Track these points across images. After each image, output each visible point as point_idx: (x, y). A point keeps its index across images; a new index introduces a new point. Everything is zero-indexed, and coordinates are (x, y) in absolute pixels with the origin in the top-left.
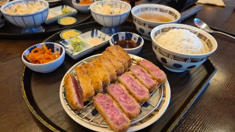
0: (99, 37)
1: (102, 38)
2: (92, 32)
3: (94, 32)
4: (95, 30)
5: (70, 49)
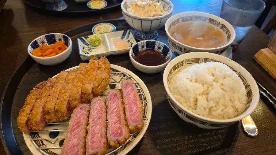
0: (129, 40)
1: (131, 42)
2: (124, 33)
3: (126, 32)
4: (128, 31)
5: (89, 47)
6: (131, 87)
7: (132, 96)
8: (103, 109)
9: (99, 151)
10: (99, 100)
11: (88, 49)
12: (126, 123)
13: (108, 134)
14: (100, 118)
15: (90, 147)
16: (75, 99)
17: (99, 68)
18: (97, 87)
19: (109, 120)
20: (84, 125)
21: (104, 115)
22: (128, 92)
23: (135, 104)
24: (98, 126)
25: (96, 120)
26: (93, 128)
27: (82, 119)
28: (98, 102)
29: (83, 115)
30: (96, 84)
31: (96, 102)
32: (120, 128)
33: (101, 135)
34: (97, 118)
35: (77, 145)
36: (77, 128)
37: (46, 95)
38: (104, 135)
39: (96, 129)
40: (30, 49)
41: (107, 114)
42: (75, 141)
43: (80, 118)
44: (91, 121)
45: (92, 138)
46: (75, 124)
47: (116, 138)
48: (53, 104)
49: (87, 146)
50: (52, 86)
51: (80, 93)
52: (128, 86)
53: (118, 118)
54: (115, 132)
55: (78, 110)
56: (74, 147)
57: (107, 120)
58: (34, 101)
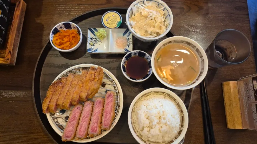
6: (111, 99)
7: (109, 107)
8: (90, 111)
9: (82, 137)
10: (89, 104)
11: (95, 40)
12: (100, 125)
13: (89, 129)
14: (87, 117)
15: (78, 134)
16: (75, 101)
17: (94, 79)
18: (90, 95)
19: (92, 120)
20: (77, 119)
21: (89, 116)
22: (108, 103)
23: (110, 113)
24: (85, 123)
25: (84, 118)
26: (82, 123)
27: (77, 115)
28: (88, 105)
29: (78, 113)
30: (89, 92)
31: (87, 105)
32: (96, 127)
33: (85, 129)
34: (85, 117)
35: (72, 131)
36: (73, 120)
37: (58, 94)
38: (87, 129)
39: (84, 124)
40: (51, 36)
41: (91, 115)
42: (71, 128)
43: (76, 114)
44: (81, 118)
45: (80, 128)
46: (72, 118)
47: (93, 133)
48: (62, 102)
49: (77, 133)
50: (63, 87)
51: (78, 98)
52: (110, 97)
53: (97, 120)
54: (93, 129)
55: (75, 109)
56: (70, 131)
57: (90, 120)
58: (51, 96)
